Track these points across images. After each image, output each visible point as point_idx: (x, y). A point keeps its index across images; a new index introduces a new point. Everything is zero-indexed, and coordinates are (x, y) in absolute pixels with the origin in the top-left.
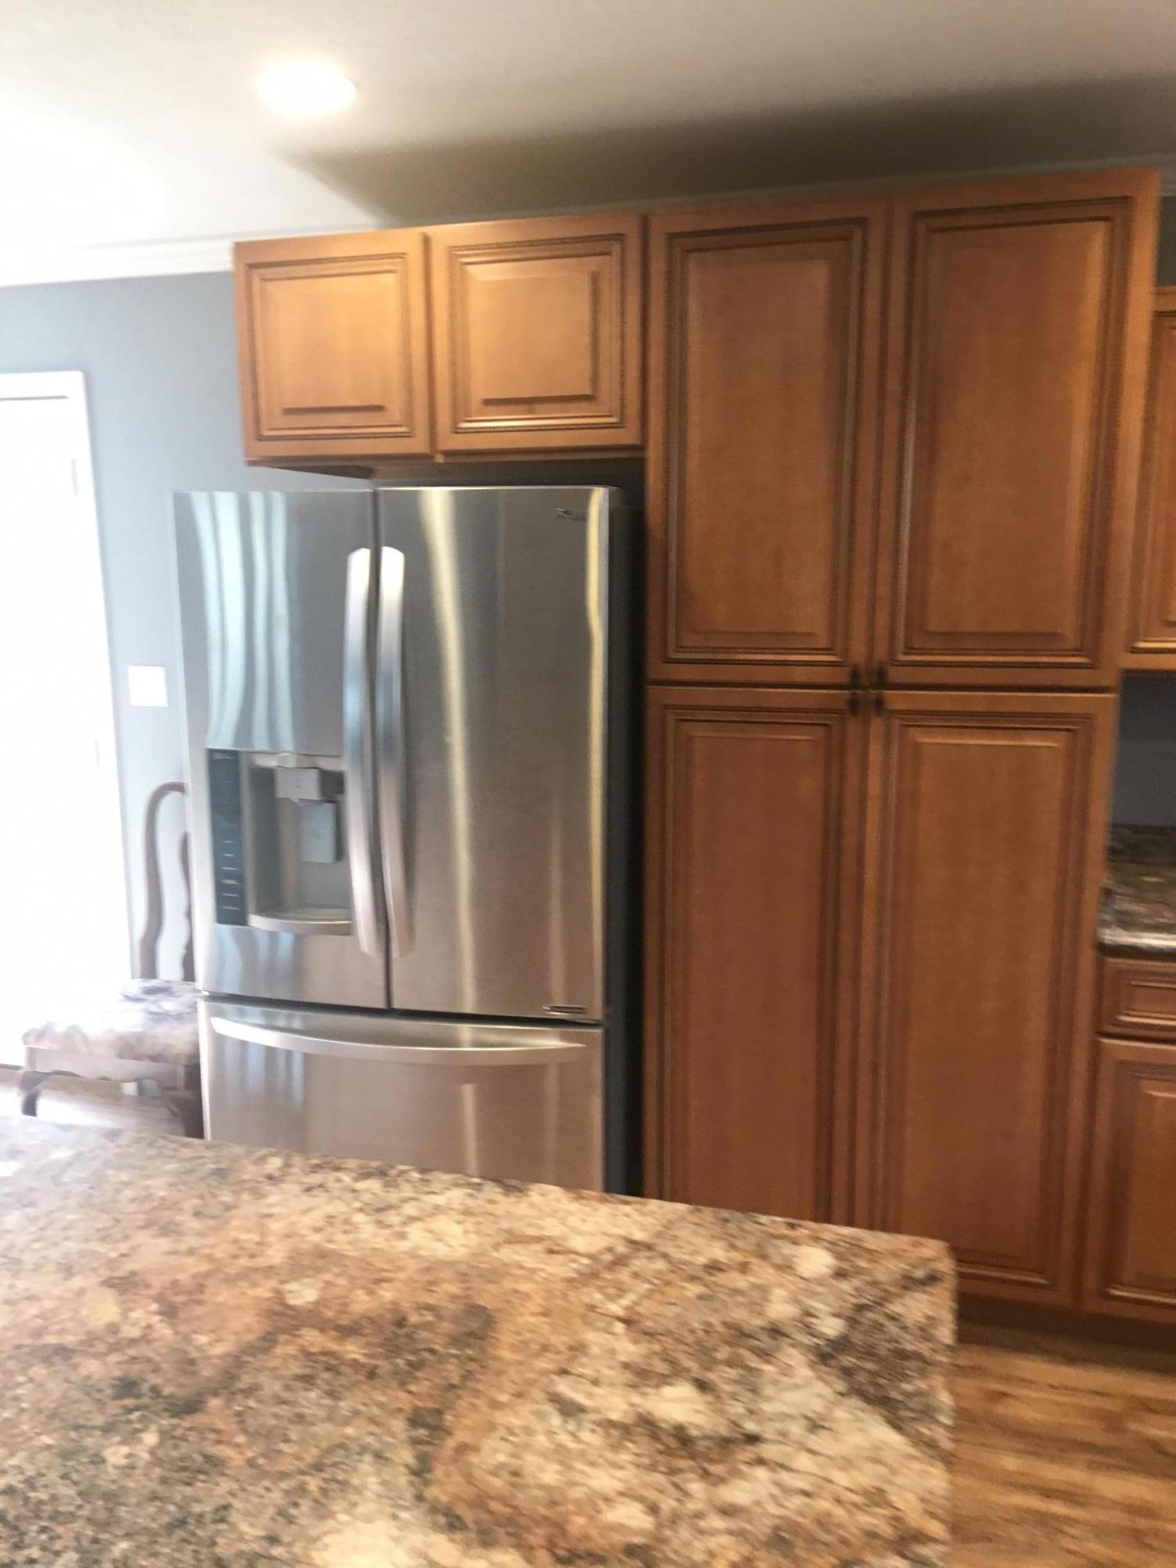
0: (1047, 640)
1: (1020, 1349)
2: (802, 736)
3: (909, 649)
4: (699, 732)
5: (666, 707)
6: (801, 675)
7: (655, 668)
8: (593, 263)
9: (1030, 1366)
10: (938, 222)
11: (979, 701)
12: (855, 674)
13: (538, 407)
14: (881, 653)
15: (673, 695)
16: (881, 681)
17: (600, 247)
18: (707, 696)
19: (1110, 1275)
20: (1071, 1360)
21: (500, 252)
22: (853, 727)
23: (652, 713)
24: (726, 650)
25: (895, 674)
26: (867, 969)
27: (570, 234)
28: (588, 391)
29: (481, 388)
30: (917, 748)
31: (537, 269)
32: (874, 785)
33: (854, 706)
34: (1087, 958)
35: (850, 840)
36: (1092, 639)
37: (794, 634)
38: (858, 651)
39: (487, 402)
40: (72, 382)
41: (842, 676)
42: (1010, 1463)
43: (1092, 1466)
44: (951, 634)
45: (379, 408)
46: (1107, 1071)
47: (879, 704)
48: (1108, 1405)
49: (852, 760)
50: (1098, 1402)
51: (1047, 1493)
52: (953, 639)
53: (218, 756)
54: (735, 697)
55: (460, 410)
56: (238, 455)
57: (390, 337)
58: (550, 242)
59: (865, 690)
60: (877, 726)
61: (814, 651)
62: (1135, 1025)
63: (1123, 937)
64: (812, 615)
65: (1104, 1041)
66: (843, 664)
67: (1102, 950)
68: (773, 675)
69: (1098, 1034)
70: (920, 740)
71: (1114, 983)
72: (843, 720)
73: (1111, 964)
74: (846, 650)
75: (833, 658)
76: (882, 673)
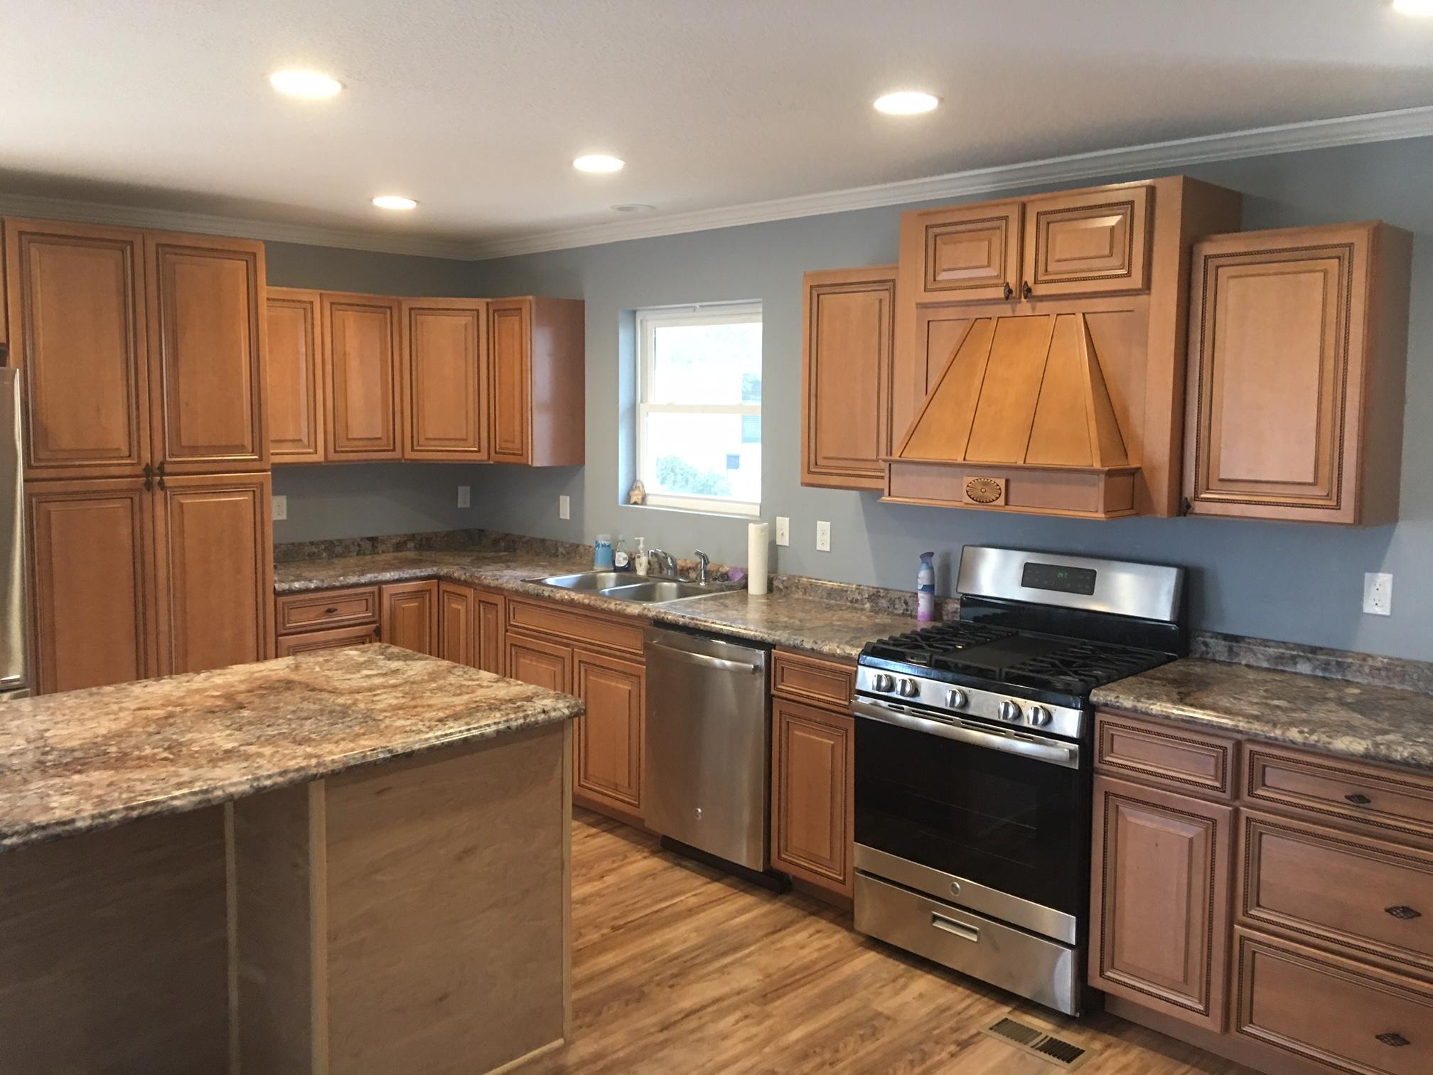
0: (240, 449)
2: (117, 504)
3: (172, 455)
4: (53, 507)
6: (114, 471)
10: (169, 250)
11: (210, 480)
12: (146, 469)
14: (159, 458)
15: (36, 487)
16: (162, 472)
18: (57, 487)
22: (147, 497)
24: (69, 460)
25: (167, 468)
26: (163, 627)
30: (182, 505)
32: (160, 527)
33: (147, 486)
34: (270, 597)
35: (149, 559)
36: (259, 446)
37: (111, 449)
38: (146, 457)
41: (139, 470)
44: (193, 447)
47: (161, 484)
49: (147, 517)
52: (194, 450)
54: (77, 486)
59: (153, 476)
60: (159, 495)
61: (122, 458)
62: (294, 627)
63: (285, 586)
64: (119, 440)
65: (280, 638)
66: (139, 463)
67: (277, 594)
68: (97, 472)
69: (277, 635)
70: (182, 501)
71: (283, 609)
72: (141, 494)
73: (281, 600)
74: (139, 457)
75: (132, 462)
76: (161, 467)
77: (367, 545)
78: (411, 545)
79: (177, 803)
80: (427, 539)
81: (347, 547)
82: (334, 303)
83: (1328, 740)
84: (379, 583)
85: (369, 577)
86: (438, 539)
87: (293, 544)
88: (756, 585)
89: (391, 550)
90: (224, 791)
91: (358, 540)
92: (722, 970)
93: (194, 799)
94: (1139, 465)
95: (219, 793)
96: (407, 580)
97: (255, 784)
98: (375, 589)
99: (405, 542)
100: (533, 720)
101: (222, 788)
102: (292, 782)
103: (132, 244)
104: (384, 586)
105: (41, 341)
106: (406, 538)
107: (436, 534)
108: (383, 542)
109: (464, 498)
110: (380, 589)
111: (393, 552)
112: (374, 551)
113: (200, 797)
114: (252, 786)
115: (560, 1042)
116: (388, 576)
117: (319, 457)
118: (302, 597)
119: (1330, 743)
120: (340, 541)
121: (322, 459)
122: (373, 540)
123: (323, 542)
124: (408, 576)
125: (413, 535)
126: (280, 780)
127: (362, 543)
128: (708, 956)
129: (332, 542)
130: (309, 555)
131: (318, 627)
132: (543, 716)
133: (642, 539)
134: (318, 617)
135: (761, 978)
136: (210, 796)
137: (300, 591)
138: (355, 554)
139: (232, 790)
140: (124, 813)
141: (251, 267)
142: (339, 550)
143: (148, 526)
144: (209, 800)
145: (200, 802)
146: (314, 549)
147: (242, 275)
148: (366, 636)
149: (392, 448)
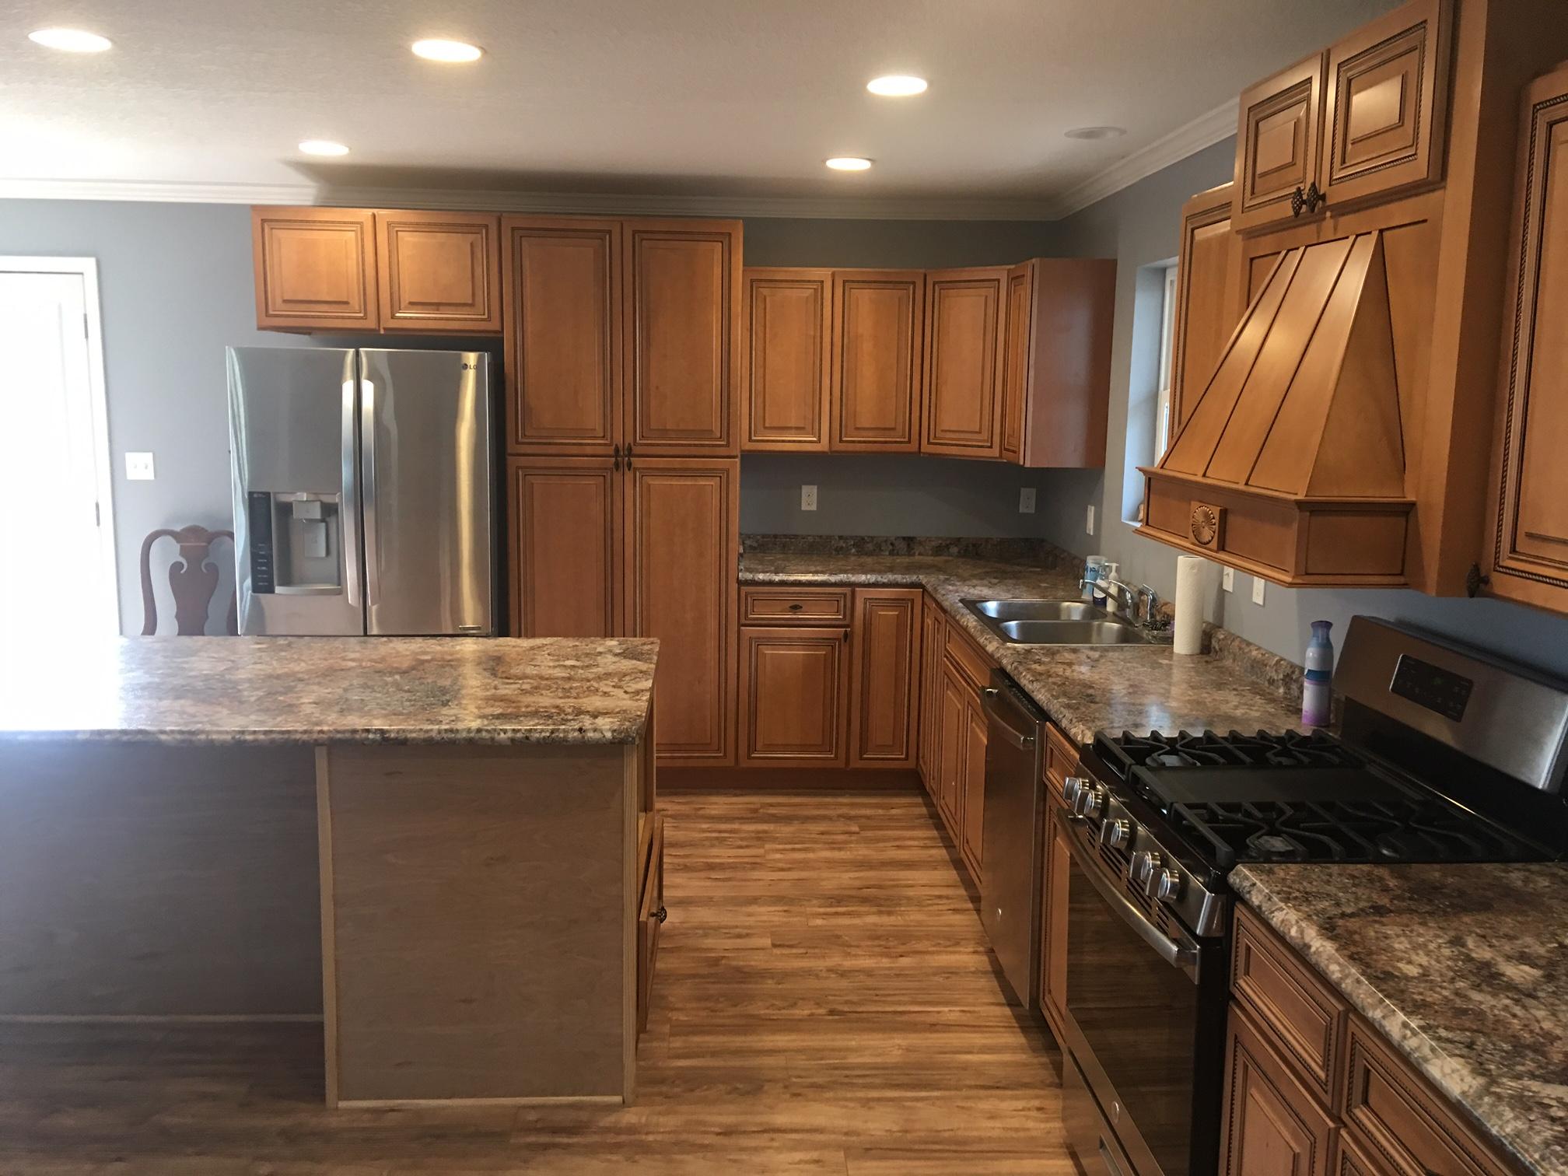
0: (707, 433)
1: (710, 794)
2: (591, 481)
3: (643, 437)
4: (537, 481)
5: (518, 468)
6: (589, 450)
7: (511, 447)
8: (471, 237)
9: (714, 799)
10: (645, 236)
11: (677, 463)
12: (617, 450)
13: (441, 308)
14: (629, 439)
15: (523, 461)
16: (630, 454)
17: (473, 229)
18: (540, 462)
19: (751, 747)
20: (736, 795)
21: (416, 227)
22: (617, 477)
23: (511, 471)
24: (547, 437)
25: (636, 450)
27: (459, 221)
28: (470, 302)
29: (406, 297)
30: (649, 486)
31: (441, 237)
33: (617, 465)
34: (734, 586)
35: (618, 535)
36: (726, 433)
37: (588, 429)
38: (618, 439)
39: (412, 303)
40: (88, 265)
41: (611, 451)
42: (705, 826)
43: (741, 823)
44: (661, 430)
45: (347, 303)
46: (745, 644)
47: (630, 465)
48: (752, 806)
50: (749, 806)
51: (720, 832)
52: (664, 433)
53: (255, 496)
54: (556, 462)
55: (395, 306)
56: (254, 324)
57: (352, 266)
58: (448, 225)
59: (622, 458)
60: (629, 475)
61: (595, 438)
62: (757, 619)
63: (749, 576)
64: (594, 420)
65: (743, 628)
66: (610, 445)
67: (740, 583)
68: (574, 450)
69: (740, 625)
70: (650, 482)
71: (746, 599)
72: (612, 473)
73: (744, 589)
74: (612, 438)
75: (606, 442)
76: (630, 449)
77: (903, 545)
78: (954, 550)
79: (163, 737)
80: (974, 545)
81: (879, 547)
82: (848, 281)
83: (1429, 1054)
84: (853, 585)
85: (842, 577)
86: (989, 546)
87: (821, 537)
88: (1183, 640)
89: (930, 552)
90: (207, 736)
91: (893, 539)
92: (866, 1103)
93: (178, 737)
94: (1414, 499)
95: (203, 737)
96: (884, 585)
97: (237, 737)
98: (847, 590)
99: (947, 546)
100: (561, 735)
101: (208, 733)
102: (273, 741)
103: (610, 232)
104: (857, 589)
105: (529, 328)
106: (948, 542)
107: (987, 540)
108: (920, 543)
109: (1027, 502)
110: (853, 593)
111: (932, 555)
112: (910, 552)
113: (186, 737)
114: (233, 738)
115: (618, 1099)
116: (863, 578)
117: (823, 446)
118: (766, 589)
119: (1426, 1060)
120: (872, 538)
121: (826, 449)
122: (909, 541)
123: (852, 538)
124: (886, 581)
125: (959, 539)
126: (262, 737)
127: (896, 543)
128: (877, 1081)
129: (863, 539)
130: (836, 550)
131: (783, 622)
132: (576, 734)
133: (1114, 565)
134: (783, 611)
135: (895, 1128)
136: (194, 738)
137: (764, 583)
138: (887, 553)
139: (214, 737)
140: (118, 735)
141: (726, 248)
142: (870, 546)
143: (618, 504)
144: (191, 741)
145: (183, 741)
146: (842, 543)
147: (718, 257)
148: (835, 639)
149: (906, 440)
